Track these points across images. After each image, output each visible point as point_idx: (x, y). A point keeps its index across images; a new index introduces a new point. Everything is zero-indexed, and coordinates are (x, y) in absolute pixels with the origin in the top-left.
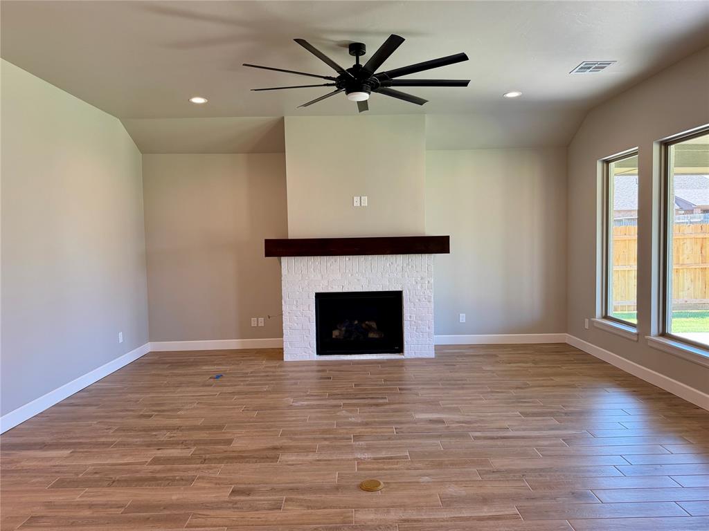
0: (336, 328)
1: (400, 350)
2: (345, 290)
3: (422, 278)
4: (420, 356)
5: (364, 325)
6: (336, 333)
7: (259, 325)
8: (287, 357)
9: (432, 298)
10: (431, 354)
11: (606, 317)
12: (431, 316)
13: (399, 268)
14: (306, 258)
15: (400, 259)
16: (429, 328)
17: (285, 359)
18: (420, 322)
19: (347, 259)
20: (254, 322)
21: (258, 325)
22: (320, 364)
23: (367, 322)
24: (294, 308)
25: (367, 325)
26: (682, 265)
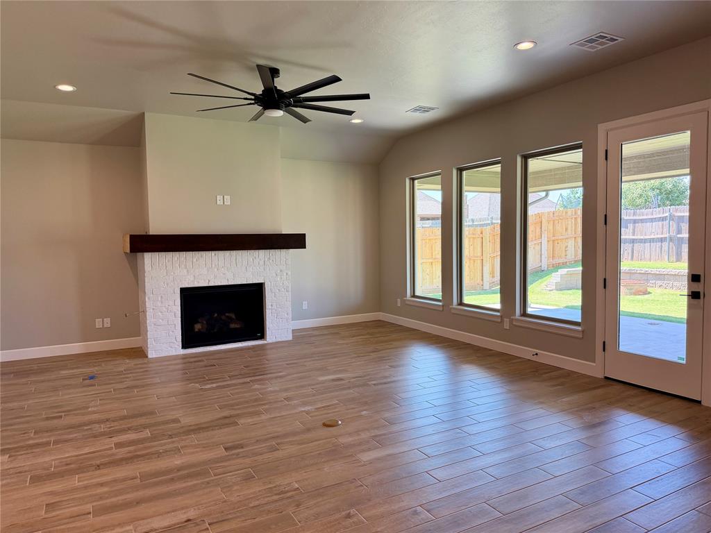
0: (198, 322)
1: (262, 337)
2: (212, 284)
3: (281, 271)
4: (280, 340)
5: (223, 317)
6: (198, 327)
7: (105, 326)
8: (152, 354)
9: (290, 288)
10: (290, 337)
11: (414, 296)
12: (289, 304)
13: (262, 263)
14: (170, 254)
15: (262, 255)
16: (287, 314)
17: (150, 356)
18: (280, 309)
19: (213, 255)
20: (98, 323)
21: (103, 326)
22: (185, 357)
23: (227, 314)
24: (159, 304)
25: (227, 317)
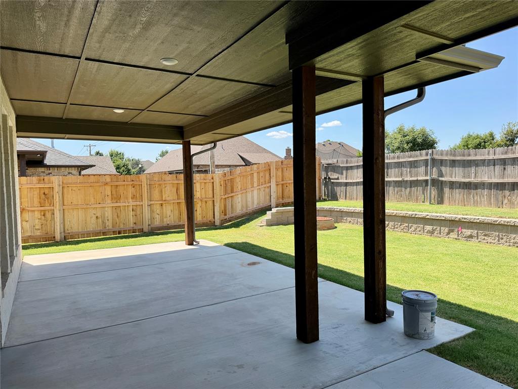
26: (165, 201)
